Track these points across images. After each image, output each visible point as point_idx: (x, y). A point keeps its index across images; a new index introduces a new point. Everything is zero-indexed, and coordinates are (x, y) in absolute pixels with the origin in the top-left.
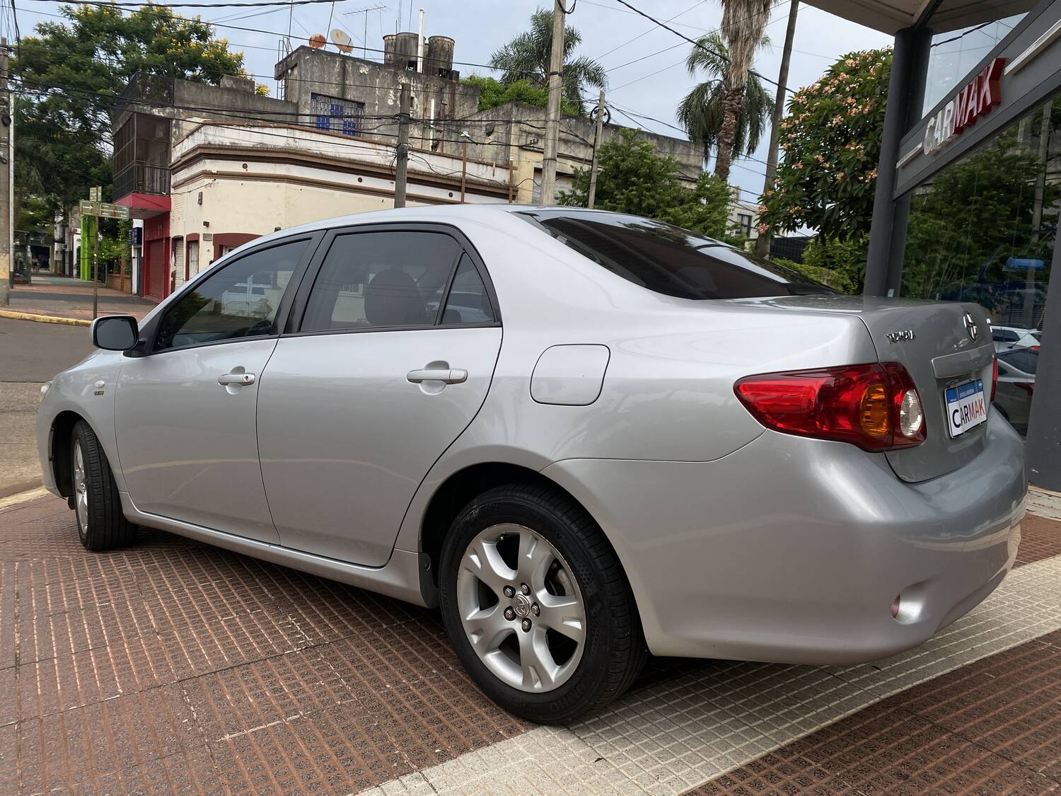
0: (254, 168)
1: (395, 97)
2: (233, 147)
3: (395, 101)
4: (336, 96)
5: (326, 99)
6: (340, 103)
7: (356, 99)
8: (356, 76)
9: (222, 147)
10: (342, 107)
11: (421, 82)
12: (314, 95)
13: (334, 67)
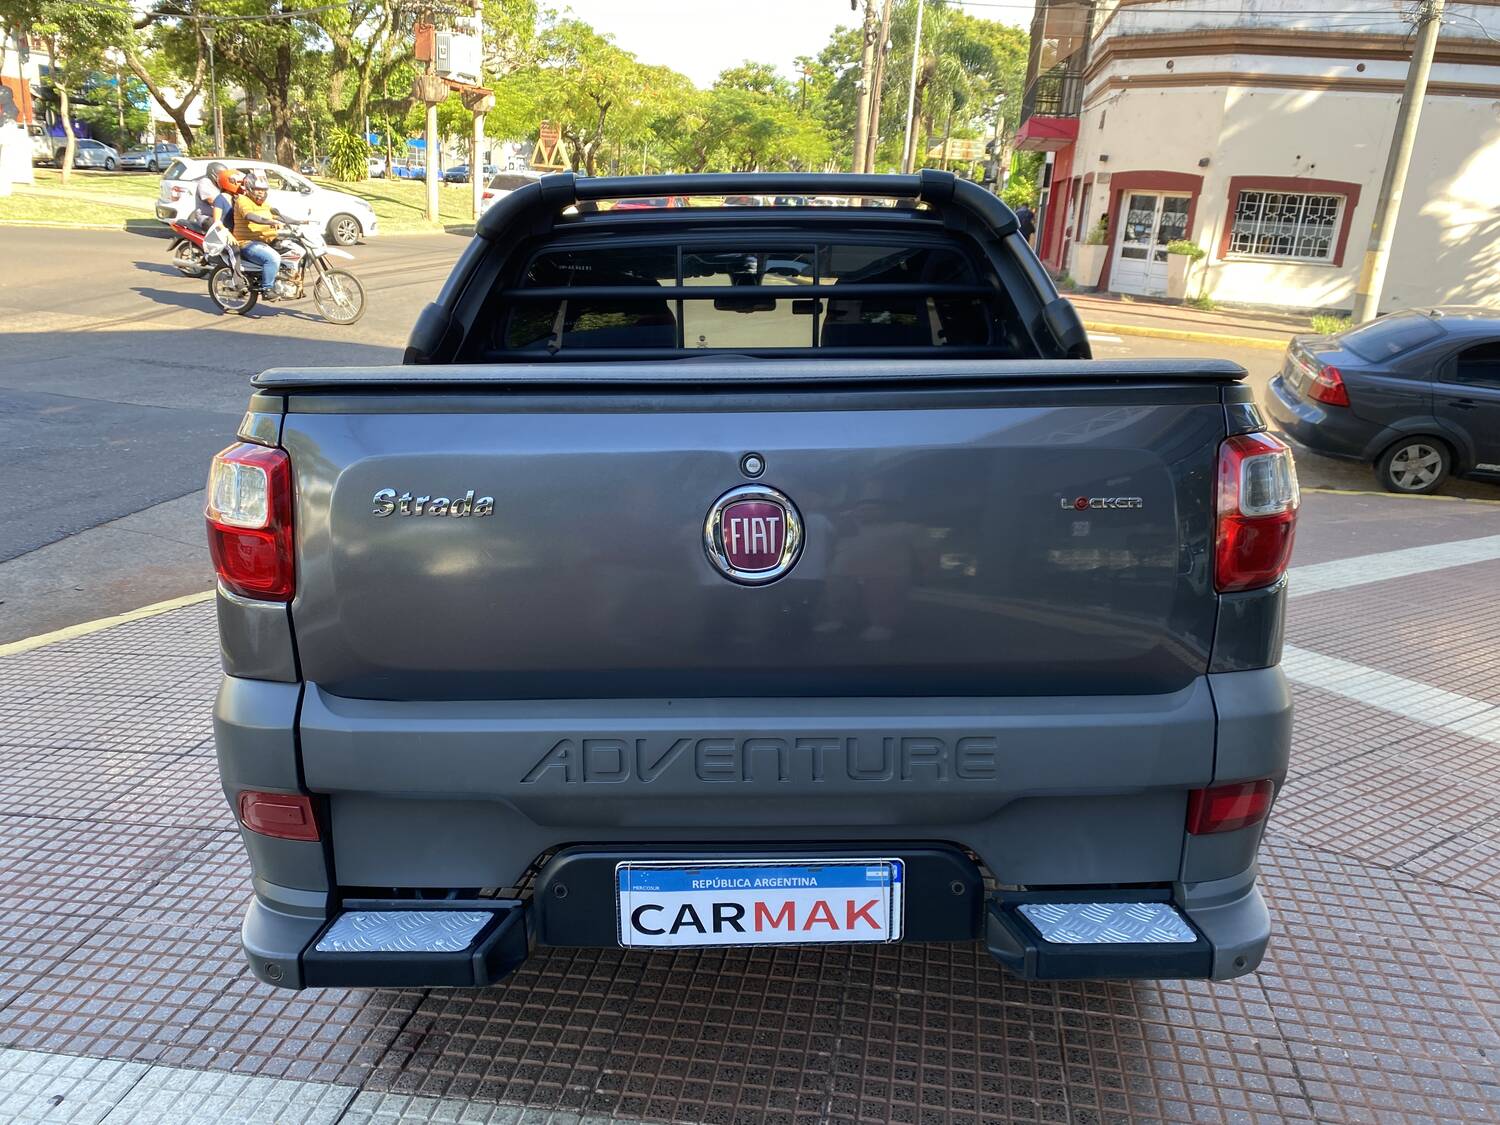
0: (1185, 65)
9: (1140, 37)
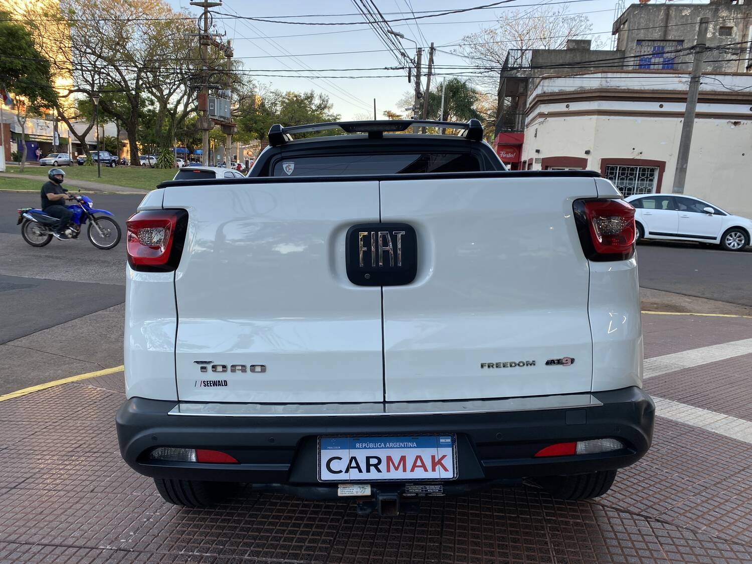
0: (575, 106)
1: (714, 29)
2: (561, 93)
3: (714, 34)
4: (659, 39)
5: (650, 43)
6: (662, 44)
7: (677, 38)
8: (678, 18)
9: (552, 94)
10: (663, 47)
11: (741, 12)
12: (639, 41)
13: (659, 15)
